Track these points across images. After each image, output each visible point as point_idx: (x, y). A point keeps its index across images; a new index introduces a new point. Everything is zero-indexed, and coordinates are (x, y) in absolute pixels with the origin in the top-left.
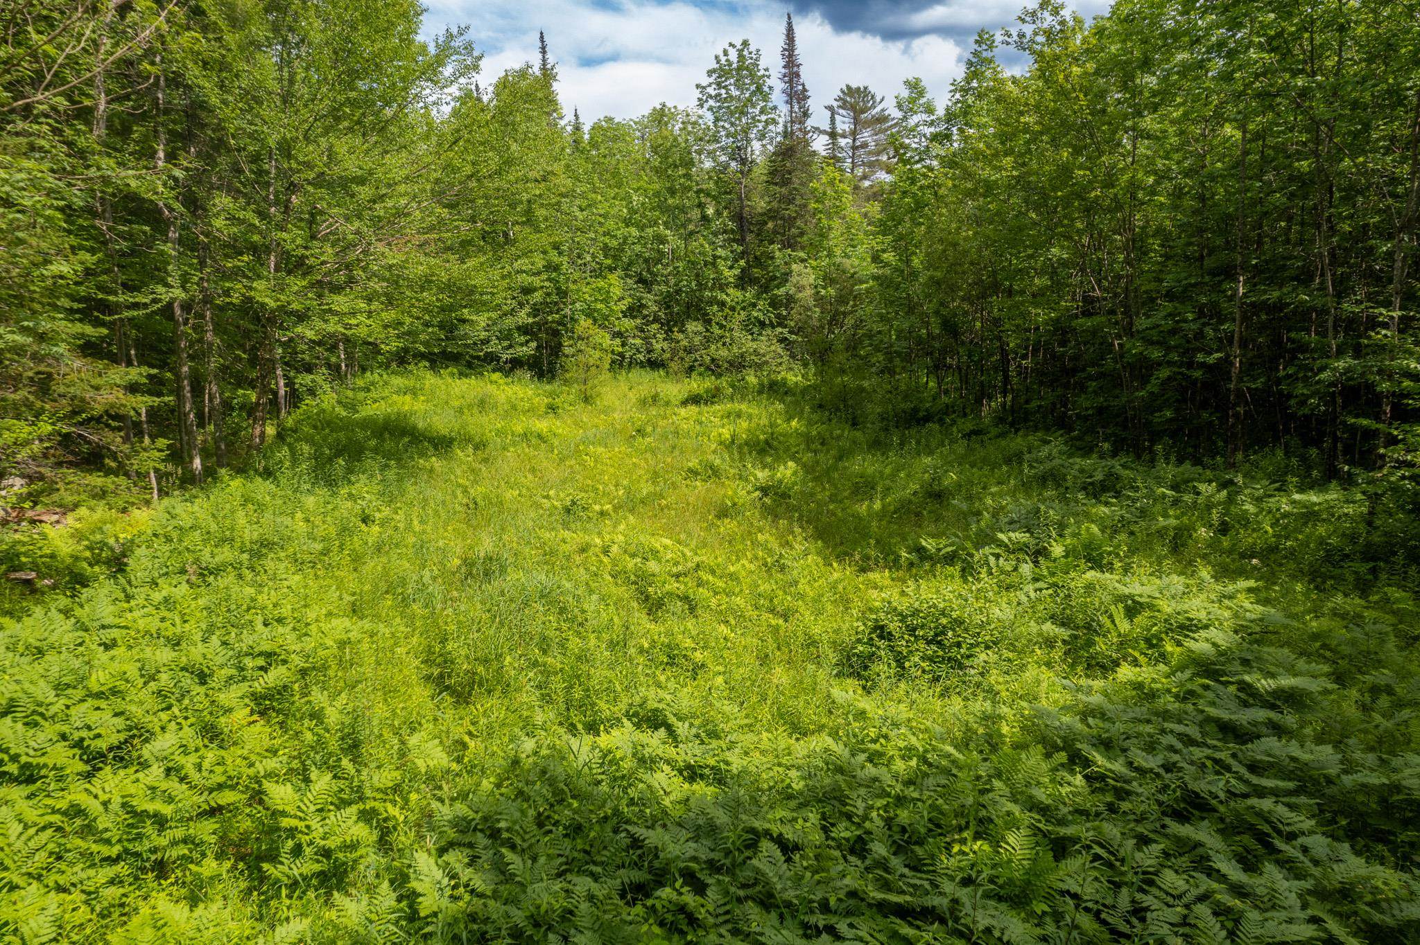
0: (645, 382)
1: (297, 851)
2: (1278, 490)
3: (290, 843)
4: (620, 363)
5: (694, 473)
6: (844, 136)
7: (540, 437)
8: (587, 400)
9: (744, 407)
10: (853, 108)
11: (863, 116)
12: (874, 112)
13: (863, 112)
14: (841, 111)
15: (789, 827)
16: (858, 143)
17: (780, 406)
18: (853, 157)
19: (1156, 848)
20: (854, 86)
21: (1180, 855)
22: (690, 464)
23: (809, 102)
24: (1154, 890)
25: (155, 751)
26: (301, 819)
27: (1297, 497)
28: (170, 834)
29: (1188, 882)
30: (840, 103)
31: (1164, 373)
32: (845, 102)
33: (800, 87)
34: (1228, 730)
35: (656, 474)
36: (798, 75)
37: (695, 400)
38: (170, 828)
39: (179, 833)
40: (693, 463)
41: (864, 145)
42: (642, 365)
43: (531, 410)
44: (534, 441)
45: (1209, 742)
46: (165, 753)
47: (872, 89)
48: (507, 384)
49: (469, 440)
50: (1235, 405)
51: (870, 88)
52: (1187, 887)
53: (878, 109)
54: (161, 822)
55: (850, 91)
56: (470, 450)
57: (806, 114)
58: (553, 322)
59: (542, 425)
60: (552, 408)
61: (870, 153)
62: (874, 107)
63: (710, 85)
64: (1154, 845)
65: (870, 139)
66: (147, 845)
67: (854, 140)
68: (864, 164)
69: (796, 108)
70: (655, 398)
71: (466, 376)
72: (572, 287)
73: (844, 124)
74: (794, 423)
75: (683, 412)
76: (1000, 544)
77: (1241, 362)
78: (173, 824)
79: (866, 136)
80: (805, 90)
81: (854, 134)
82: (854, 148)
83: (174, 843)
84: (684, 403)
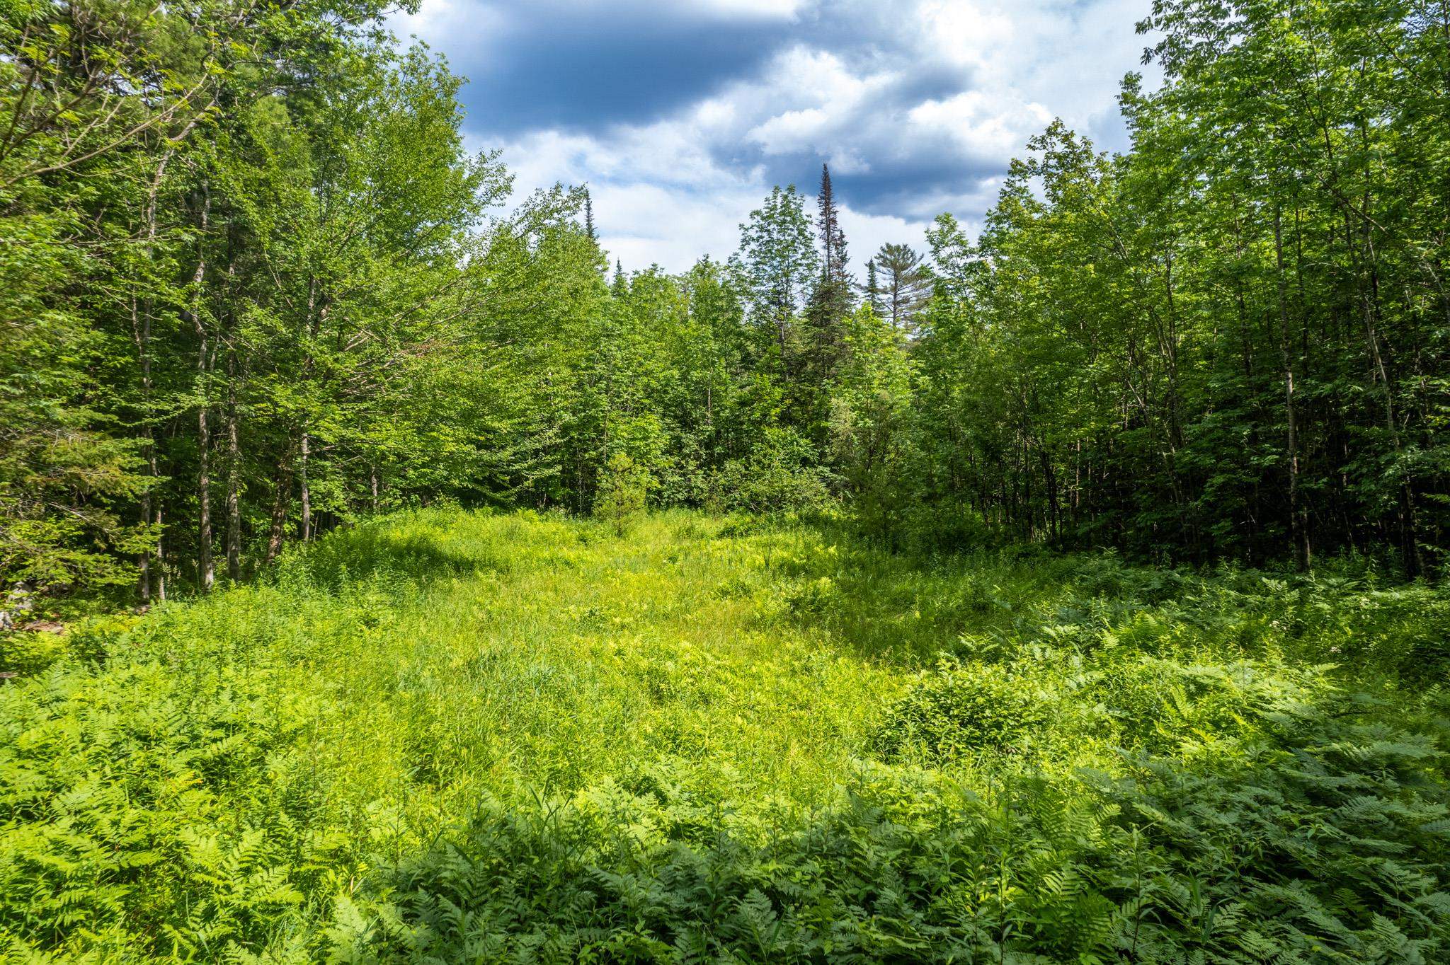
0: (680, 518)
1: (209, 915)
2: (1356, 589)
3: (202, 905)
4: (657, 501)
5: (725, 593)
6: (885, 292)
7: (567, 563)
8: (620, 534)
9: (780, 536)
10: (893, 265)
11: (903, 273)
12: (914, 268)
13: (904, 268)
14: (882, 268)
15: (784, 880)
16: (899, 299)
17: (819, 535)
18: (894, 312)
19: (1234, 908)
20: (894, 244)
21: (1267, 918)
22: (720, 584)
23: (847, 248)
24: (1236, 954)
25: (68, 803)
26: (220, 878)
27: (1376, 594)
28: (65, 897)
29: (1279, 945)
30: (880, 261)
31: (1219, 479)
32: (885, 259)
33: (838, 233)
34: (1316, 796)
35: (684, 595)
36: (834, 222)
37: (729, 532)
38: (68, 889)
39: (76, 895)
40: (723, 583)
41: (906, 300)
42: (681, 504)
43: (564, 542)
44: (560, 566)
45: (1294, 805)
46: (78, 807)
47: (911, 247)
48: (542, 521)
49: (493, 565)
50: (1298, 508)
51: (910, 246)
52: (1278, 950)
53: (918, 265)
54: (57, 882)
55: (890, 249)
56: (494, 573)
57: (844, 259)
58: (591, 459)
59: (571, 555)
60: (583, 540)
61: (911, 308)
62: (913, 263)
63: (752, 227)
64: (1232, 905)
65: (911, 295)
66: (36, 907)
67: (895, 296)
68: (905, 318)
69: (834, 252)
70: (689, 531)
71: (500, 514)
72: (610, 425)
73: (884, 279)
74: (832, 550)
75: (718, 543)
76: (1047, 639)
77: (1298, 462)
78: (71, 885)
79: (907, 291)
80: (842, 236)
81: (895, 289)
82: (896, 303)
83: (70, 906)
84: (721, 536)
